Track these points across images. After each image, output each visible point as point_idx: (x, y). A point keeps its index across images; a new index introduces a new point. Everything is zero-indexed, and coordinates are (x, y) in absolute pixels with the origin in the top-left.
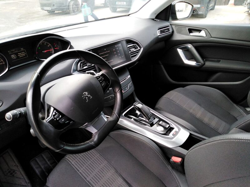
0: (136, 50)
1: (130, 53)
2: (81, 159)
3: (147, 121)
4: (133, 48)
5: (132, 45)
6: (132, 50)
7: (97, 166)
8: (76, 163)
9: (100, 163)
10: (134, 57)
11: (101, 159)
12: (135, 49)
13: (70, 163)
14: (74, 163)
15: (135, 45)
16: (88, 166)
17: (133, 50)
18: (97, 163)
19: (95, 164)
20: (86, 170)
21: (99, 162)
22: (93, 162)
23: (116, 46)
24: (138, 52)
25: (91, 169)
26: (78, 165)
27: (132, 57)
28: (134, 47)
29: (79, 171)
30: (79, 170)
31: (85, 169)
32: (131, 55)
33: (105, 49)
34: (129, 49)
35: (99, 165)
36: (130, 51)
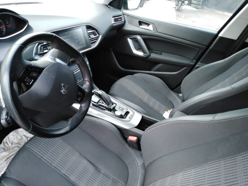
1: (90, 39)
2: (44, 146)
3: (107, 106)
5: (92, 31)
6: (91, 36)
7: (61, 151)
8: (39, 151)
9: (64, 148)
11: (65, 144)
12: (95, 35)
13: (32, 151)
14: (37, 151)
15: (95, 32)
16: (52, 152)
18: (61, 148)
19: (59, 150)
20: (51, 157)
21: (63, 148)
22: (57, 148)
24: (97, 39)
25: (56, 155)
26: (41, 152)
27: (92, 43)
28: (93, 34)
29: (43, 158)
30: (44, 157)
31: (49, 155)
32: (91, 41)
33: (66, 33)
34: (89, 35)
35: (63, 150)
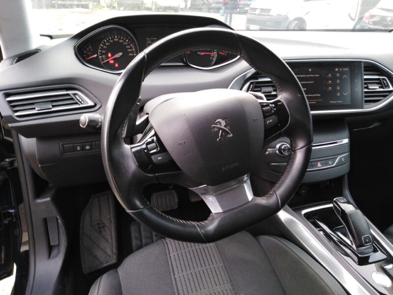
0: (382, 90)
1: (366, 92)
2: (188, 255)
3: (354, 247)
4: (378, 83)
5: (377, 77)
6: (371, 87)
7: (209, 283)
8: (177, 258)
9: (217, 281)
10: (373, 104)
11: (223, 275)
12: (380, 87)
13: (167, 251)
14: (174, 255)
15: (384, 79)
16: (194, 274)
17: (376, 88)
18: (211, 277)
19: (208, 279)
20: (187, 281)
21: (216, 279)
22: (205, 272)
23: (337, 70)
24: (385, 96)
25: (197, 284)
26: (178, 262)
29: (174, 275)
30: (176, 272)
31: (186, 276)
32: (366, 97)
33: (310, 70)
34: (365, 84)
35: (214, 285)
36: (367, 88)
